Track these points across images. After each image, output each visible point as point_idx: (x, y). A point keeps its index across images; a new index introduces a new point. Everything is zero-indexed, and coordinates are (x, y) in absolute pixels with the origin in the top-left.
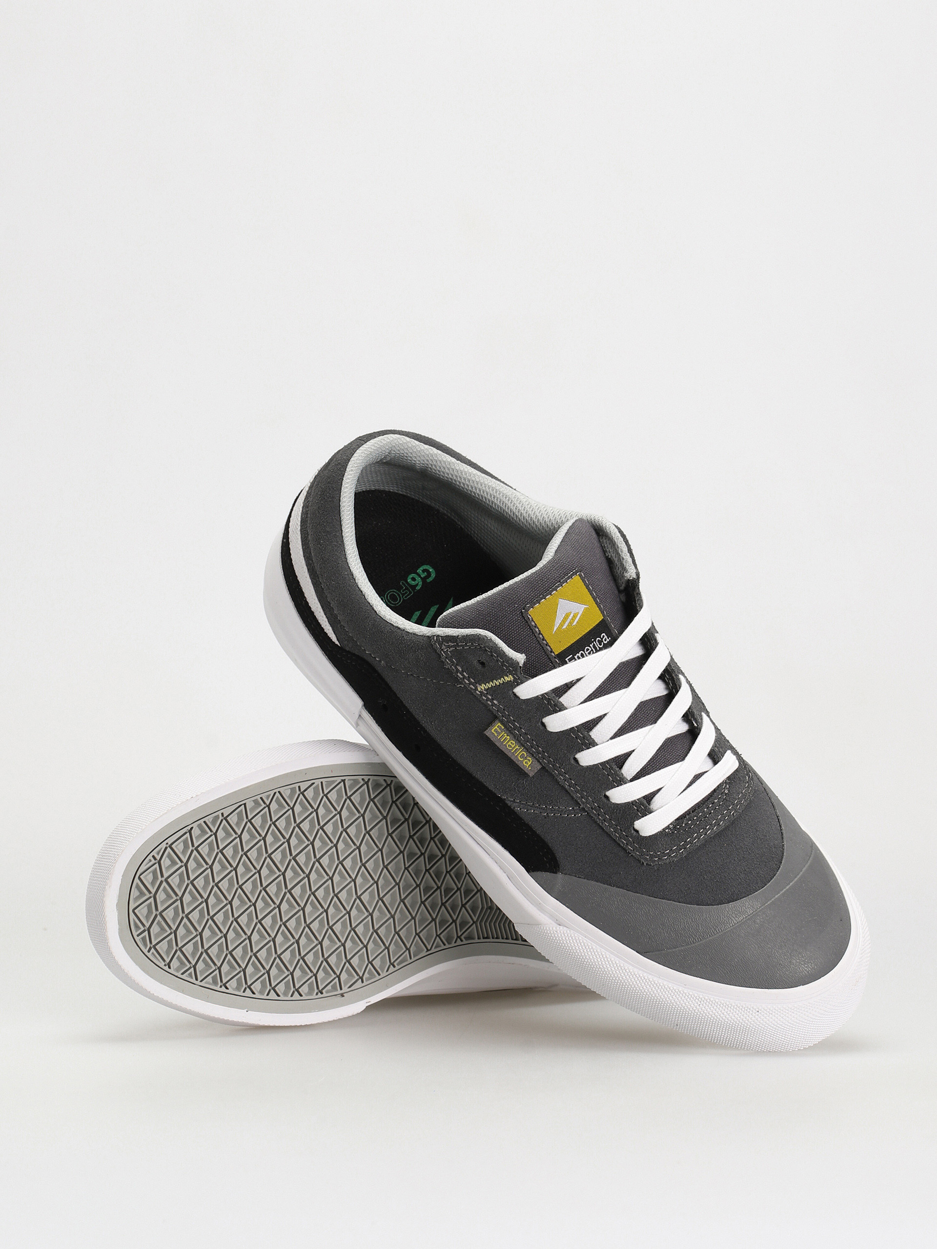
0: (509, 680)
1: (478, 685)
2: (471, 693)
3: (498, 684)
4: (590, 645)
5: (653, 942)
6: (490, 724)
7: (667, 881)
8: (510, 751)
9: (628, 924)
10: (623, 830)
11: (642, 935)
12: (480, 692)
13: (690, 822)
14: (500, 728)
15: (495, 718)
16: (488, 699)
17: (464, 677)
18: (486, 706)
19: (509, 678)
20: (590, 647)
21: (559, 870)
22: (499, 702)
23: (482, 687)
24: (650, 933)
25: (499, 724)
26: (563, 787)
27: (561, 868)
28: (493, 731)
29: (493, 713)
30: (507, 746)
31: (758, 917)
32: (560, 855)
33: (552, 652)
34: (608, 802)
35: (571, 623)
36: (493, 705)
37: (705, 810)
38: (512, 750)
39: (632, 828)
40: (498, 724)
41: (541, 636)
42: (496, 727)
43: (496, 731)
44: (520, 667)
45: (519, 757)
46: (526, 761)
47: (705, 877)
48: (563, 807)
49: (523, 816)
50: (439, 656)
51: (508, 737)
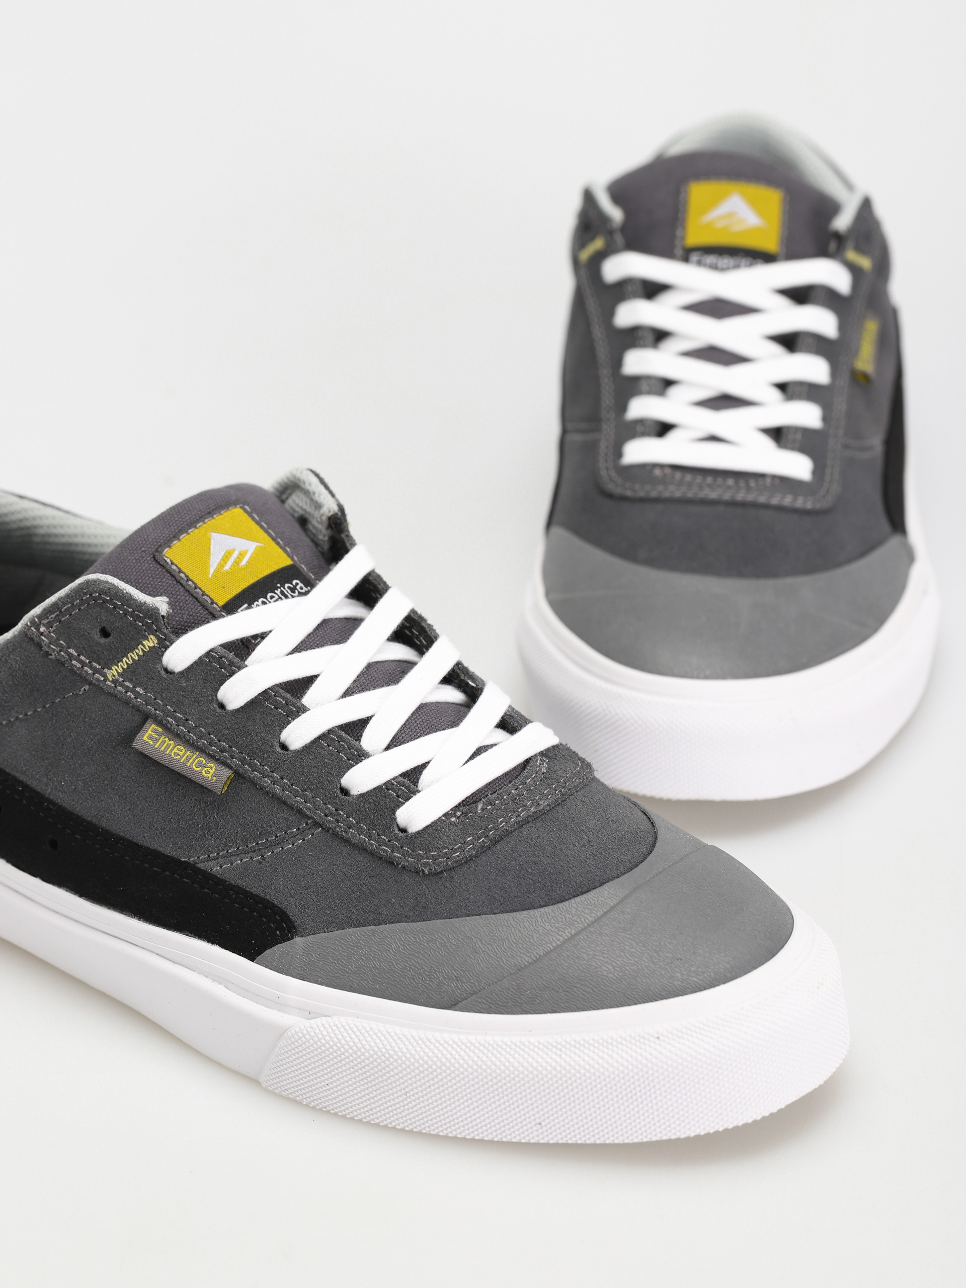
0: (151, 645)
1: (106, 670)
2: (97, 688)
3: (136, 658)
4: (276, 591)
5: (464, 982)
6: (139, 728)
7: (468, 891)
8: (178, 760)
9: (418, 970)
10: (381, 833)
11: (445, 978)
12: (112, 682)
13: (489, 807)
14: (155, 731)
15: (146, 718)
16: (127, 689)
17: (83, 664)
18: (127, 702)
19: (151, 642)
20: (276, 593)
21: (296, 931)
22: (144, 689)
23: (113, 672)
24: (455, 970)
25: (153, 726)
26: (274, 795)
27: (299, 929)
28: (145, 738)
29: (138, 710)
30: (173, 754)
31: (628, 906)
32: (293, 913)
33: (213, 603)
34: (348, 798)
35: (237, 563)
36: (138, 695)
37: (513, 791)
38: (182, 758)
39: (395, 826)
40: (151, 726)
41: (190, 583)
42: (150, 732)
43: (150, 737)
44: (163, 616)
45: (194, 767)
46: (206, 769)
47: (530, 870)
48: (282, 832)
49: (226, 877)
50: (39, 646)
51: (172, 742)
